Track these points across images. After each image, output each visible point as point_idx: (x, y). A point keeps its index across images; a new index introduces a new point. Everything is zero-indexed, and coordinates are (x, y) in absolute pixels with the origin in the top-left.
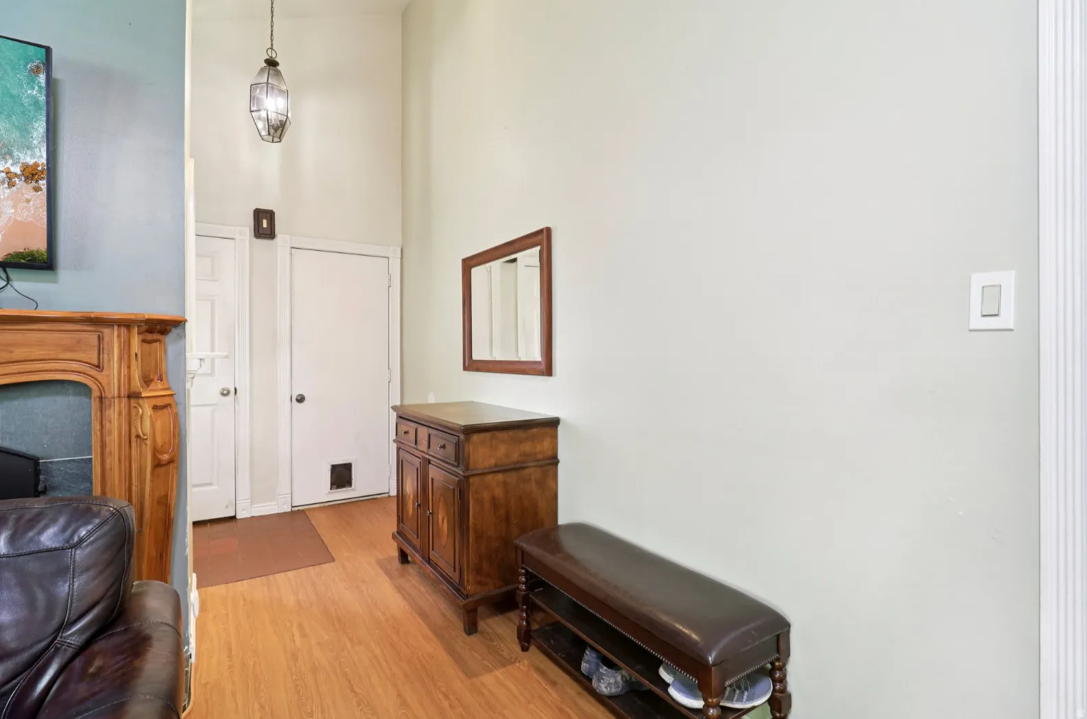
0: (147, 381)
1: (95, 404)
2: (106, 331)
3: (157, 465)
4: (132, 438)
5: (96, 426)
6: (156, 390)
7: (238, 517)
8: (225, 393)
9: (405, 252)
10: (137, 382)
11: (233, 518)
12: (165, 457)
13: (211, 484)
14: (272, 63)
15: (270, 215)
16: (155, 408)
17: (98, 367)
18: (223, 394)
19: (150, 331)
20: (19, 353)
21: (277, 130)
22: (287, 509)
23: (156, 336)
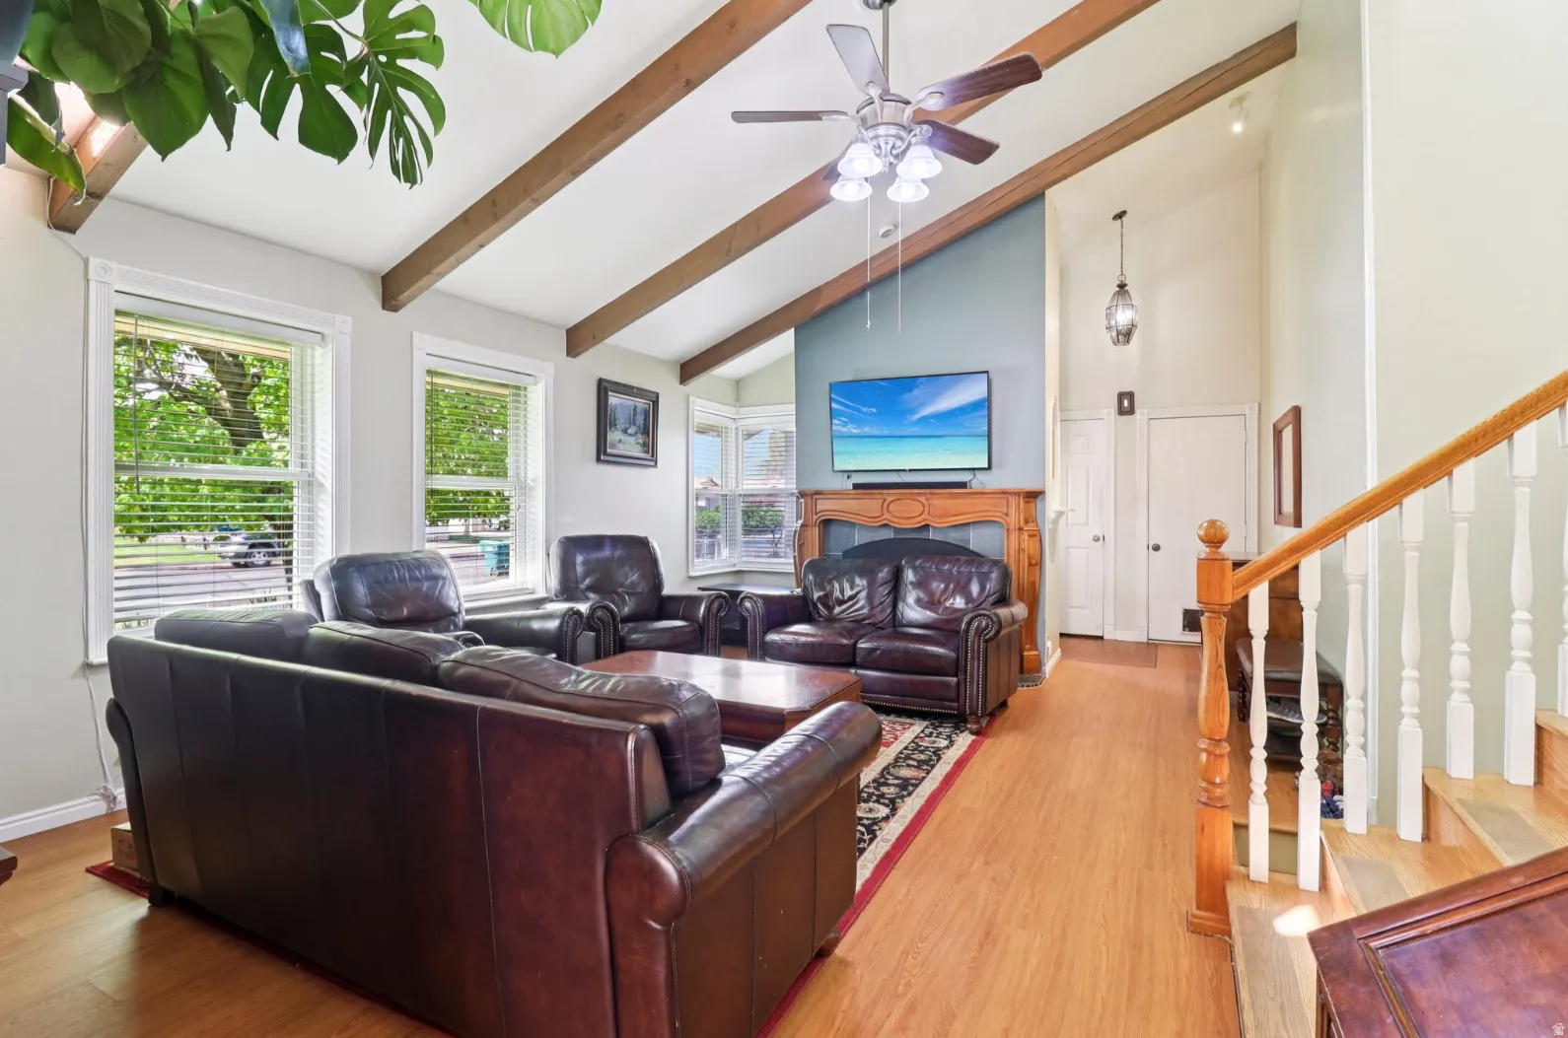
0: (1027, 522)
1: (1005, 532)
2: (1010, 498)
3: (1030, 564)
4: (1020, 550)
5: (1006, 543)
6: (1031, 527)
7: (1105, 637)
8: (1097, 539)
9: (1263, 407)
10: (1022, 523)
11: (1101, 638)
12: (1034, 561)
13: (1085, 608)
14: (1122, 286)
15: (1131, 396)
16: (1029, 536)
17: (1007, 515)
18: (1095, 540)
19: (1029, 497)
20: (978, 508)
21: (1125, 335)
22: (1144, 639)
23: (1032, 500)
